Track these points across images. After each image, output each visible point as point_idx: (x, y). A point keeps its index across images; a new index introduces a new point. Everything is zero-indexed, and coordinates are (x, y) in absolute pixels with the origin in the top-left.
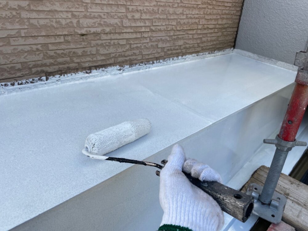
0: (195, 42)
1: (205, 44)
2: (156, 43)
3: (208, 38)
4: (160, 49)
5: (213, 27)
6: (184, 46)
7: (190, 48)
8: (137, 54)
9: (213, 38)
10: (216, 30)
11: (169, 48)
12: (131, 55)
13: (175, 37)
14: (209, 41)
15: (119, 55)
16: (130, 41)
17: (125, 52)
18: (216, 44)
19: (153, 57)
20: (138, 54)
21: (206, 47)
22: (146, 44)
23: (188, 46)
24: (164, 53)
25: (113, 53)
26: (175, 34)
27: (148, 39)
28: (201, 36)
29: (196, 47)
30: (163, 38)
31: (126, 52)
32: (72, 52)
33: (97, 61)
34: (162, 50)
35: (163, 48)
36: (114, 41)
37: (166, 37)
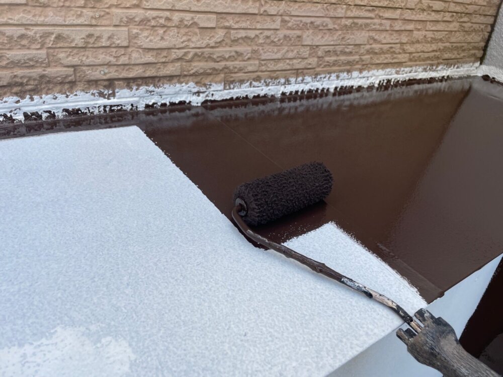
0: (394, 38)
1: (419, 47)
2: (298, 33)
3: (427, 33)
4: (309, 48)
5: (442, 8)
6: (368, 47)
7: (382, 52)
8: (247, 57)
9: (438, 35)
10: (448, 17)
11: (331, 48)
12: (230, 57)
14: (429, 39)
15: (196, 54)
16: (228, 21)
17: (212, 47)
18: (445, 49)
19: (289, 67)
20: (249, 55)
21: (420, 54)
22: (272, 32)
23: (376, 47)
24: (316, 59)
25: (179, 49)
26: (349, 14)
27: (279, 19)
28: (411, 27)
29: (397, 51)
30: (318, 22)
31: (217, 49)
32: (54, 36)
33: (131, 67)
34: (313, 51)
35: (315, 47)
36: (182, 15)
37: (325, 19)
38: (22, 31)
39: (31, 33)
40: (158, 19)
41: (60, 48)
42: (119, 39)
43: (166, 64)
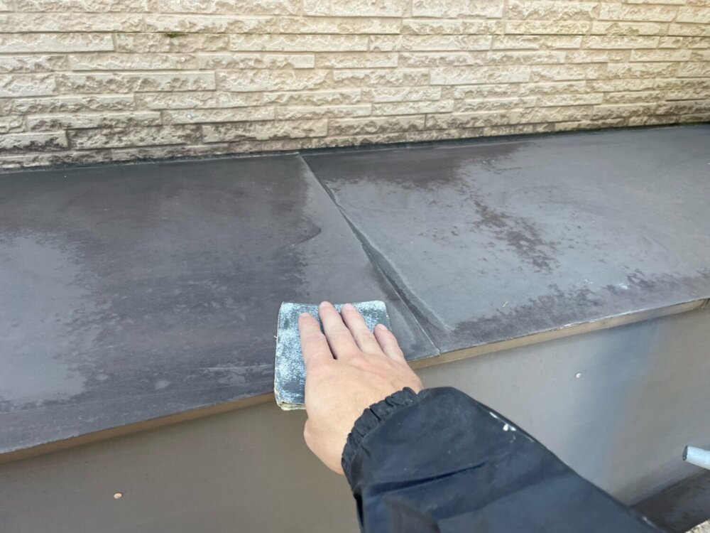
0: (576, 73)
1: (621, 84)
2: (424, 70)
3: (632, 65)
4: (440, 88)
5: (657, 32)
6: (532, 85)
7: (556, 92)
8: (355, 100)
9: (654, 68)
10: (668, 42)
11: (473, 88)
12: (333, 100)
13: (498, 56)
14: (638, 74)
15: (292, 98)
16: (329, 61)
17: (311, 89)
18: (668, 87)
19: (413, 111)
20: (358, 98)
21: (623, 93)
22: (387, 70)
23: (546, 85)
24: (452, 102)
25: (272, 91)
26: (498, 45)
27: (396, 56)
28: (603, 57)
29: (582, 90)
30: (452, 57)
31: (317, 92)
32: (140, 81)
33: (219, 110)
34: (447, 91)
35: (449, 87)
36: (274, 56)
37: (461, 53)
38: (110, 76)
39: (118, 78)
40: (247, 61)
41: (147, 92)
42: (205, 83)
43: (257, 108)
